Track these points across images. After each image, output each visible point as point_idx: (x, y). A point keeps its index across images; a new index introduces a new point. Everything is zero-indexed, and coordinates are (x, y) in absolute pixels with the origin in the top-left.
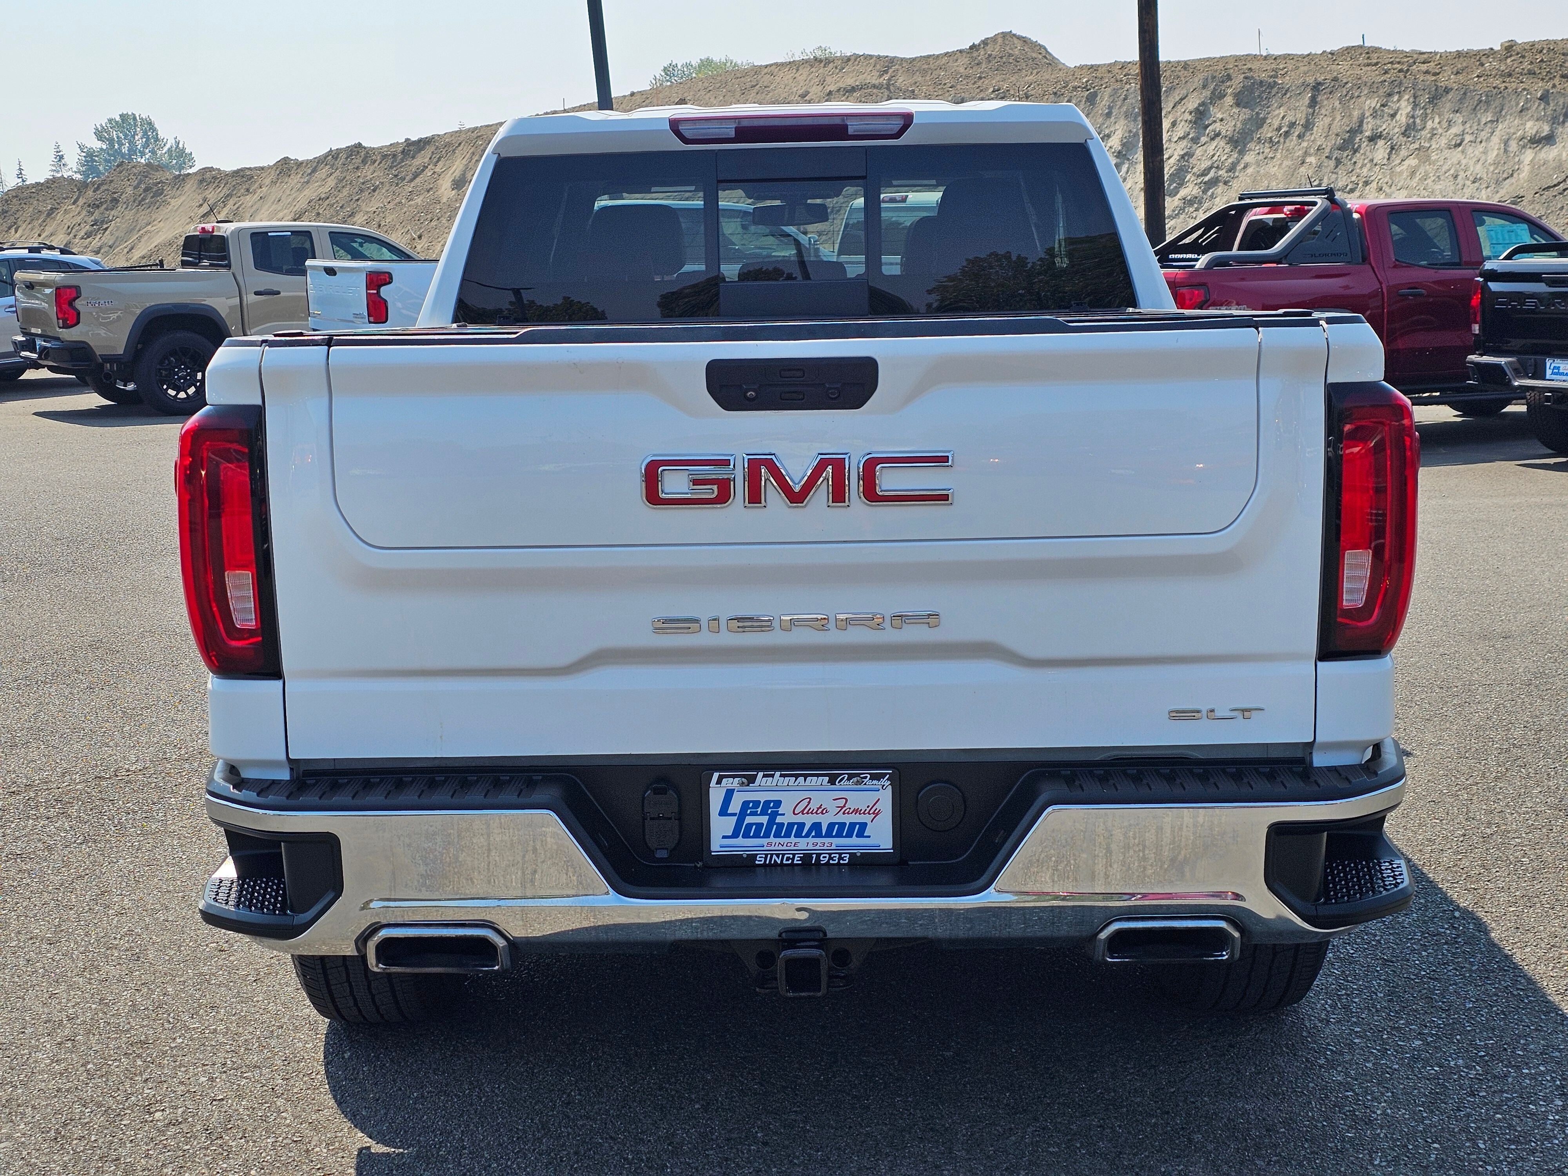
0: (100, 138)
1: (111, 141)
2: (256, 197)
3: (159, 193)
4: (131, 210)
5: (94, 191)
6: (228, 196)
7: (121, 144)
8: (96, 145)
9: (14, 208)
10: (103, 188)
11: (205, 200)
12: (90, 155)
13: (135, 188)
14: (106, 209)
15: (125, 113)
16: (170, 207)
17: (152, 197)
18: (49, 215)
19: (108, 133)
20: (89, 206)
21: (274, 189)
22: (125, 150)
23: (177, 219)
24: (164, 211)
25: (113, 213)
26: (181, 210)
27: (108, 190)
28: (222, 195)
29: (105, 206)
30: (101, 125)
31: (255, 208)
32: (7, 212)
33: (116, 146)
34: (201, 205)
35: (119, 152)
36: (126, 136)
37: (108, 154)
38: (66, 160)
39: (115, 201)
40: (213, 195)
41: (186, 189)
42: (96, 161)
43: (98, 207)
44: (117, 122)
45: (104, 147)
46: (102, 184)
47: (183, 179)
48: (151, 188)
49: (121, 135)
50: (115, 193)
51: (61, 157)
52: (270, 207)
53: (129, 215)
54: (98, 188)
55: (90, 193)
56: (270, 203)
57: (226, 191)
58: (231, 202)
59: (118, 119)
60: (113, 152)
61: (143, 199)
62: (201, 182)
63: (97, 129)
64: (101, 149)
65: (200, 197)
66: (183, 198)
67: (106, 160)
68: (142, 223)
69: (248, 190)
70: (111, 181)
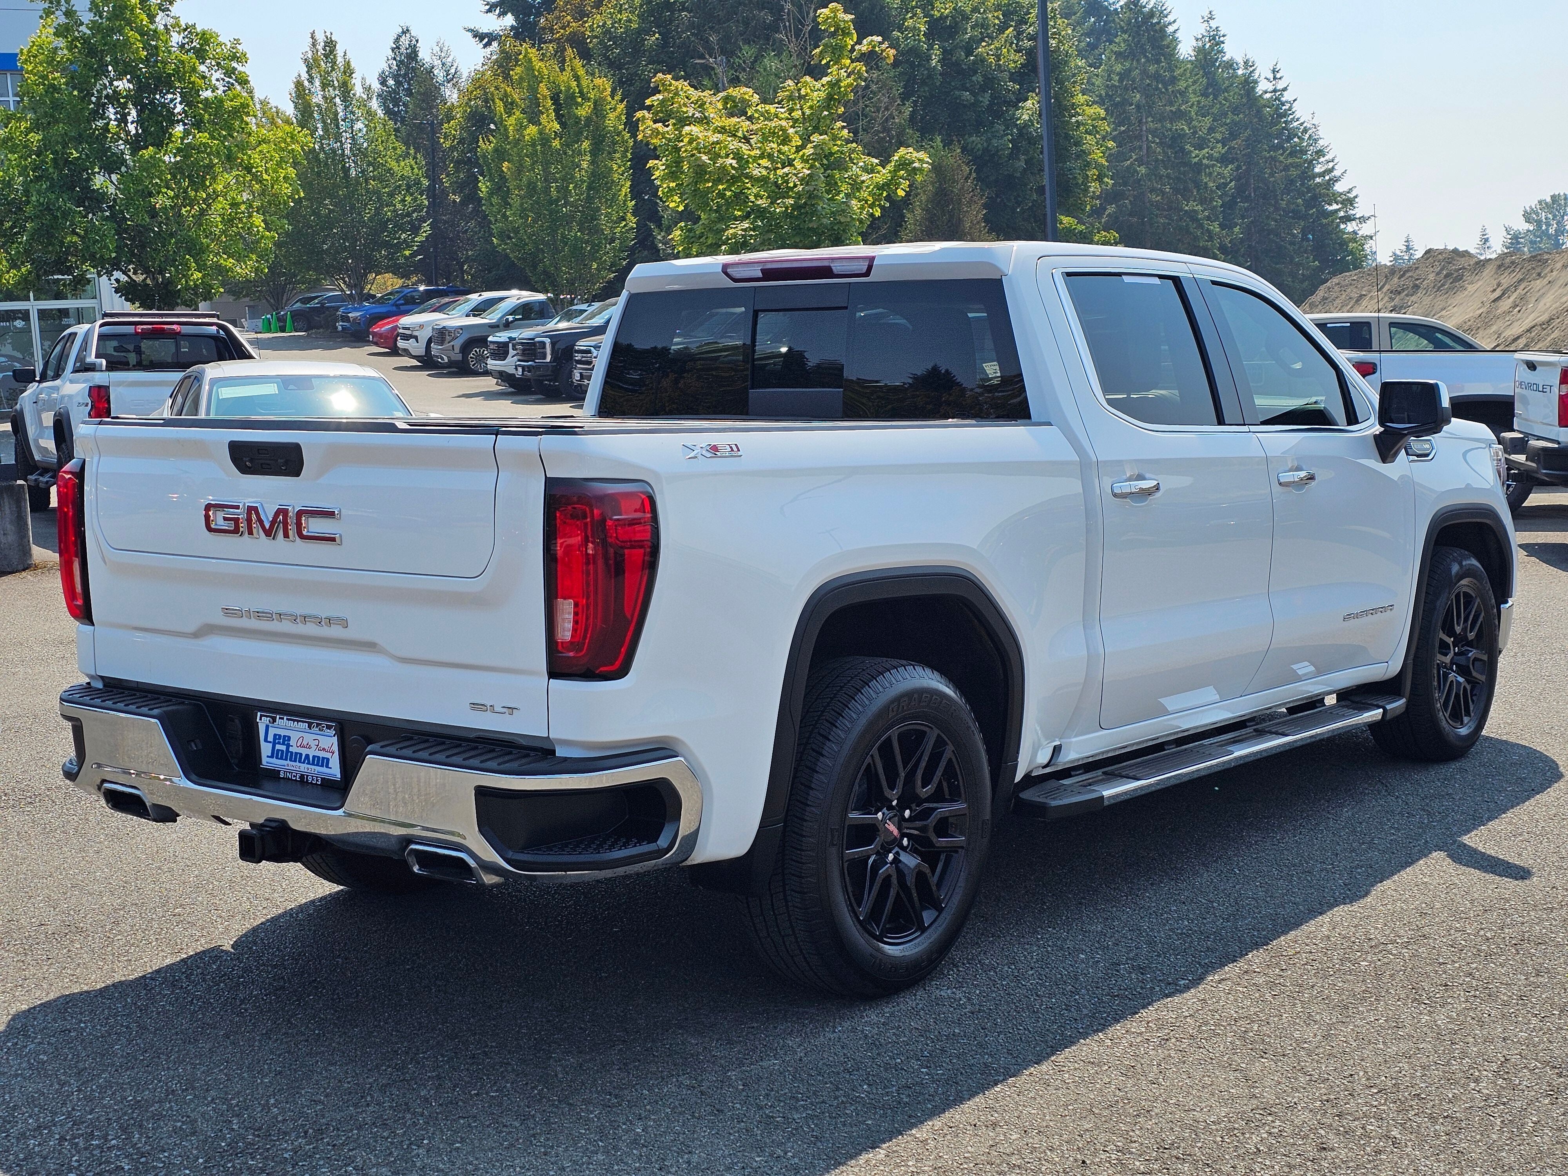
0: (1528, 220)
1: (1539, 223)
2: (1546, 281)
3: (1460, 278)
4: (1430, 295)
5: (1399, 278)
6: (1521, 280)
7: (1548, 225)
8: (1523, 226)
9: (1335, 295)
10: (1408, 275)
11: (1499, 285)
12: (1516, 238)
13: (1438, 274)
14: (1407, 295)
15: (1557, 194)
16: (1466, 293)
17: (1451, 283)
18: (1357, 301)
19: (1537, 214)
20: (1391, 292)
21: (1563, 274)
22: (1551, 231)
23: (1471, 304)
24: (1460, 296)
25: (1412, 298)
26: (1476, 295)
27: (1411, 277)
28: (1515, 280)
29: (1406, 292)
30: (1531, 207)
31: (1541, 292)
32: (1326, 299)
33: (1544, 227)
34: (1494, 290)
35: (1546, 233)
36: (1555, 216)
37: (1535, 236)
38: (1491, 242)
39: (1416, 287)
40: (1506, 280)
41: (1484, 274)
42: (1521, 243)
43: (1399, 293)
44: (1546, 203)
45: (1531, 228)
46: (1407, 271)
47: (1483, 265)
48: (1452, 274)
49: (1550, 216)
50: (1417, 279)
51: (1487, 240)
52: (1556, 291)
53: (1427, 300)
54: (1402, 276)
55: (1396, 280)
56: (1557, 288)
57: (1520, 276)
58: (1522, 287)
59: (1549, 200)
60: (1540, 231)
61: (1443, 285)
62: (1499, 267)
63: (1525, 211)
64: (1528, 231)
65: (1495, 282)
66: (1480, 283)
67: (1531, 242)
68: (1437, 308)
69: (1539, 274)
70: (1417, 268)
